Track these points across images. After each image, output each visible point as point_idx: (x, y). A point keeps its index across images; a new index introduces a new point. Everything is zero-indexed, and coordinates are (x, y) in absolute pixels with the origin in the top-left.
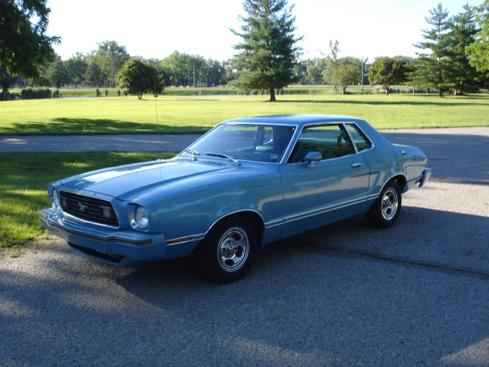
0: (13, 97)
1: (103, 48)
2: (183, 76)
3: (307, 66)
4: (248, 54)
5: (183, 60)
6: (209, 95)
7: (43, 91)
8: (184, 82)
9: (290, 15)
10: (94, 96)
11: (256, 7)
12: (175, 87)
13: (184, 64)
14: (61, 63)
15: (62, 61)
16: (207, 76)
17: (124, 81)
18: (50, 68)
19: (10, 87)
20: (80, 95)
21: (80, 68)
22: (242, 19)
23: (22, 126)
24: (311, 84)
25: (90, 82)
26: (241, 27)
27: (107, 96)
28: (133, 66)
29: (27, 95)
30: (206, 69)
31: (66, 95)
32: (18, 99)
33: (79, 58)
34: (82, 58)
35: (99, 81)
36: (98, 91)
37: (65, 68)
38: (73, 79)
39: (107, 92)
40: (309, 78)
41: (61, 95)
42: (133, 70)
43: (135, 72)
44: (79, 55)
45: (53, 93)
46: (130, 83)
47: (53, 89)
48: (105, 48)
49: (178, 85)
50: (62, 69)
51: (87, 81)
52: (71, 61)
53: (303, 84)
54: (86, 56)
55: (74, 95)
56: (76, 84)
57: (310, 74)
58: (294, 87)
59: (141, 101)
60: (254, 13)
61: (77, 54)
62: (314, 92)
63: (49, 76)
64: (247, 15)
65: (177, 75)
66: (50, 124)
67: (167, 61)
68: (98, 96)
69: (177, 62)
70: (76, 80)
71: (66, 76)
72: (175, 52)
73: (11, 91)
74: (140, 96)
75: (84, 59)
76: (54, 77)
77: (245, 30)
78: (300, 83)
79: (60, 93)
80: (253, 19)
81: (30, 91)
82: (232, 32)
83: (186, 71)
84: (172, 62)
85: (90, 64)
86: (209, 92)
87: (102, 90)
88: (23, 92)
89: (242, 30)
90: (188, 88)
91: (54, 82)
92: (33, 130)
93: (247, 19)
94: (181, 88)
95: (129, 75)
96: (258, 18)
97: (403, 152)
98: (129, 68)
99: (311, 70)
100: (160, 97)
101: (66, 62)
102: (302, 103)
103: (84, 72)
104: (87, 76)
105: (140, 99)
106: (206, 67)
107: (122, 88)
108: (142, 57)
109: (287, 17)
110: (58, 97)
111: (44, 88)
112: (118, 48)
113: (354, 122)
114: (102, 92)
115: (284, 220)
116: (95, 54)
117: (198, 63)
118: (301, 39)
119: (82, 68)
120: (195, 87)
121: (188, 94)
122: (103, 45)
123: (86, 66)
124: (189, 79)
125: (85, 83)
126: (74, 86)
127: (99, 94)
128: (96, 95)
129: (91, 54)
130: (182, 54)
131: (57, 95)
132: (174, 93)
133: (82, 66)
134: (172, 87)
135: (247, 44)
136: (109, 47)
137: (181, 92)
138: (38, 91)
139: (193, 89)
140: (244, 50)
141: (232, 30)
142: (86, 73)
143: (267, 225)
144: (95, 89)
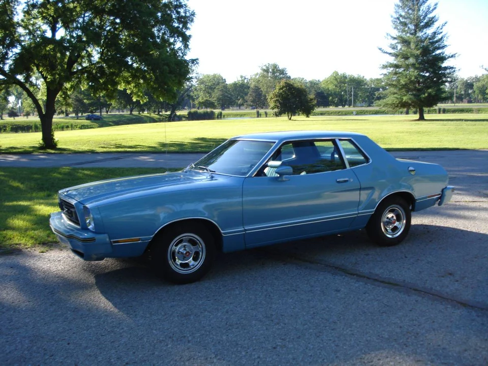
0: (180, 118)
1: (264, 70)
2: (341, 96)
3: (474, 83)
4: (396, 73)
5: (341, 80)
6: (367, 114)
7: (207, 112)
8: (342, 102)
9: (441, 33)
10: (254, 117)
11: (405, 24)
12: (334, 107)
13: (343, 85)
14: (225, 86)
15: (227, 84)
16: (367, 96)
17: (275, 101)
18: (216, 91)
19: (177, 109)
20: (242, 115)
21: (243, 90)
22: (390, 38)
23: (164, 145)
24: (478, 102)
25: (252, 104)
26: (389, 45)
27: (266, 117)
28: (283, 87)
29: (193, 117)
30: (366, 89)
31: (229, 115)
32: (184, 120)
33: (243, 81)
34: (246, 81)
35: (261, 102)
36: (258, 112)
37: (229, 91)
38: (237, 101)
39: (266, 114)
40: (476, 96)
41: (224, 116)
42: (283, 91)
43: (286, 93)
44: (243, 78)
45: (216, 115)
46: (280, 104)
47: (217, 111)
48: (267, 71)
49: (337, 105)
50: (226, 92)
51: (249, 103)
52: (235, 84)
53: (470, 102)
54: (249, 78)
55: (236, 115)
56: (240, 106)
57: (477, 92)
58: (457, 106)
59: (291, 121)
60: (403, 31)
61: (242, 77)
62: (479, 111)
63: (215, 99)
64: (395, 33)
65: (335, 94)
66: (189, 143)
67: (326, 81)
68: (258, 117)
69: (335, 83)
70: (240, 102)
71: (231, 98)
72: (334, 73)
73: (178, 113)
74: (290, 117)
75: (248, 83)
76: (219, 99)
77: (393, 48)
78: (466, 101)
79: (223, 115)
80: (401, 37)
81: (196, 113)
82: (380, 51)
83: (345, 91)
84: (332, 82)
85: (252, 86)
86: (367, 111)
87: (262, 111)
88: (190, 113)
89: (390, 49)
90: (347, 108)
91: (219, 104)
92: (172, 149)
93: (396, 37)
94: (340, 108)
95: (279, 96)
96: (408, 36)
97: (411, 168)
98: (280, 89)
99: (478, 88)
100: (311, 118)
101: (231, 85)
102: (449, 122)
103: (246, 94)
104: (249, 98)
105: (290, 119)
106: (366, 86)
107: (273, 109)
108: (303, 79)
109: (438, 34)
110: (221, 118)
111: (209, 110)
112: (280, 70)
113: (350, 138)
114: (262, 113)
115: (246, 230)
116: (257, 77)
117: (358, 83)
118: (452, 56)
119: (246, 90)
120: (354, 106)
121: (347, 114)
122: (265, 68)
123: (249, 87)
124: (348, 100)
125: (247, 105)
126: (238, 108)
127: (259, 115)
128: (256, 116)
129: (254, 77)
130: (341, 74)
131: (220, 116)
132: (331, 113)
133: (245, 88)
134: (331, 107)
135: (395, 62)
136: (271, 70)
137: (339, 112)
138: (202, 113)
139: (351, 109)
140: (392, 69)
141: (380, 49)
142: (249, 95)
143: (224, 234)
144: (255, 111)
